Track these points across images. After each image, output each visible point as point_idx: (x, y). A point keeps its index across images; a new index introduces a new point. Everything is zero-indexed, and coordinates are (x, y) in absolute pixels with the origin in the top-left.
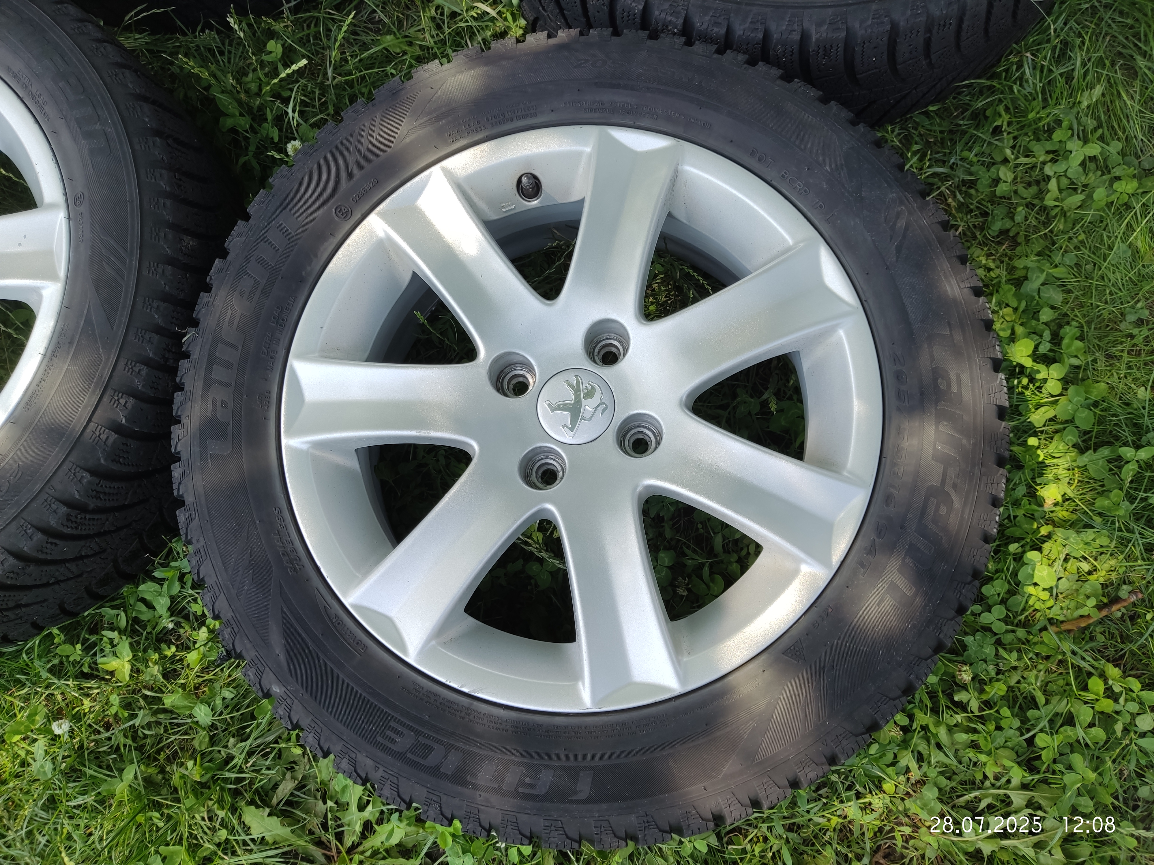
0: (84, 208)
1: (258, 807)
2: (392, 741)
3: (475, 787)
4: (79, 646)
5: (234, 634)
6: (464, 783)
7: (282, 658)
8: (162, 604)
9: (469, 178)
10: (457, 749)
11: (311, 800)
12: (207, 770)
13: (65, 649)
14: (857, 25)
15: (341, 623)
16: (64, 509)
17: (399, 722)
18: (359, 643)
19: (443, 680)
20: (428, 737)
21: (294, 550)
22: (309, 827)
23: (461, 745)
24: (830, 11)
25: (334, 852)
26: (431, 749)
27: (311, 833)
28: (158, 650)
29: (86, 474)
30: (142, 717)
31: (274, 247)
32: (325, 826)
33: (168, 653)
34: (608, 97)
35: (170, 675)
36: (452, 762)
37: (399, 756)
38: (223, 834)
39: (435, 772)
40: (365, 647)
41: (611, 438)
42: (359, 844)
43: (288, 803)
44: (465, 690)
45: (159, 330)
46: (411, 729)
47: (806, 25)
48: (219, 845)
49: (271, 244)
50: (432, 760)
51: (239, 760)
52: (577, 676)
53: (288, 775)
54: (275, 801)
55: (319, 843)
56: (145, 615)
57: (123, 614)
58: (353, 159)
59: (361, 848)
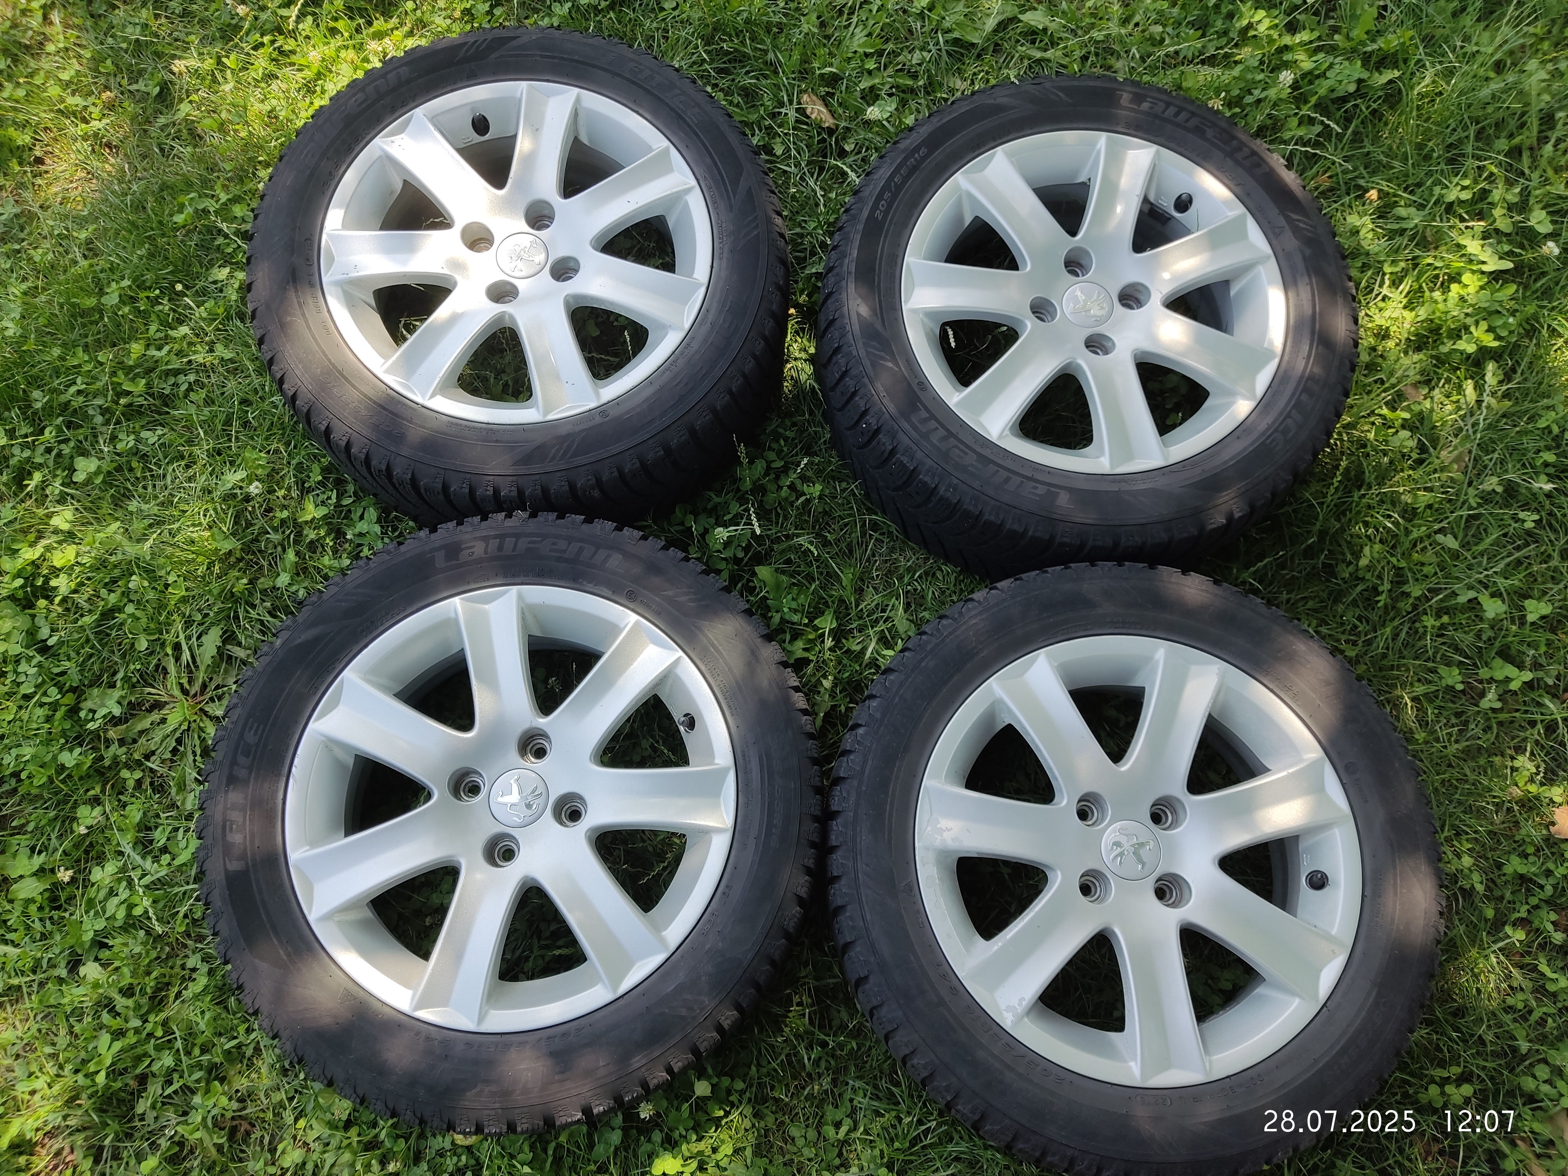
0: (598, 420)
1: (221, 637)
2: (251, 729)
3: (227, 792)
4: (320, 478)
5: (313, 604)
6: (228, 785)
7: (299, 641)
8: (362, 527)
9: (678, 678)
10: (250, 773)
11: (235, 672)
12: (242, 593)
13: (316, 468)
14: (858, 949)
15: (329, 672)
16: (384, 468)
17: (264, 730)
18: (317, 689)
19: (299, 752)
20: (256, 751)
21: (377, 628)
22: (215, 677)
23: (253, 776)
24: (861, 924)
25: (199, 699)
26: (248, 756)
27: (211, 679)
28: (328, 534)
29: (409, 476)
30: (275, 537)
31: (593, 556)
32: (218, 687)
33: (328, 541)
34: (755, 766)
35: (313, 546)
36: (242, 773)
37: (241, 736)
38: (198, 617)
39: (234, 763)
40: (315, 693)
41: (499, 829)
42: (207, 716)
43: (230, 657)
44: (294, 769)
45: (521, 492)
46: (260, 740)
47: (849, 907)
48: (190, 616)
49: (595, 553)
50: (241, 759)
51: (253, 614)
52: (313, 844)
53: (249, 652)
54: (229, 647)
55: (204, 686)
56: (355, 516)
57: (351, 500)
58: (670, 593)
59: (204, 718)
